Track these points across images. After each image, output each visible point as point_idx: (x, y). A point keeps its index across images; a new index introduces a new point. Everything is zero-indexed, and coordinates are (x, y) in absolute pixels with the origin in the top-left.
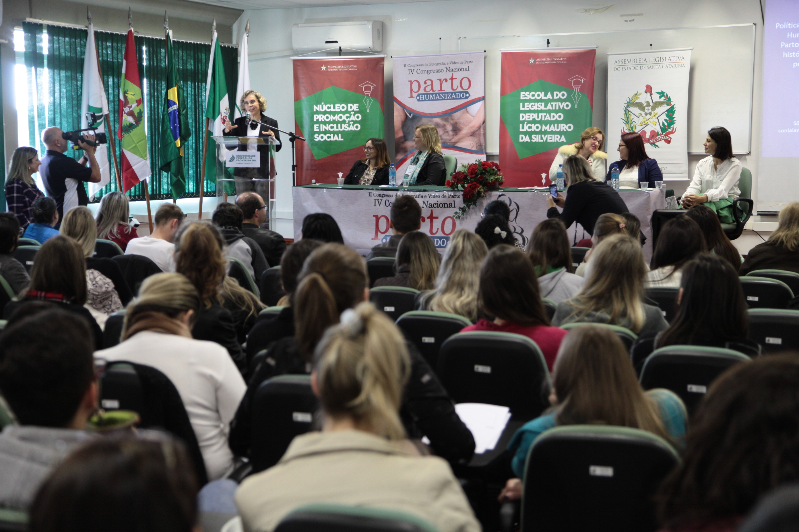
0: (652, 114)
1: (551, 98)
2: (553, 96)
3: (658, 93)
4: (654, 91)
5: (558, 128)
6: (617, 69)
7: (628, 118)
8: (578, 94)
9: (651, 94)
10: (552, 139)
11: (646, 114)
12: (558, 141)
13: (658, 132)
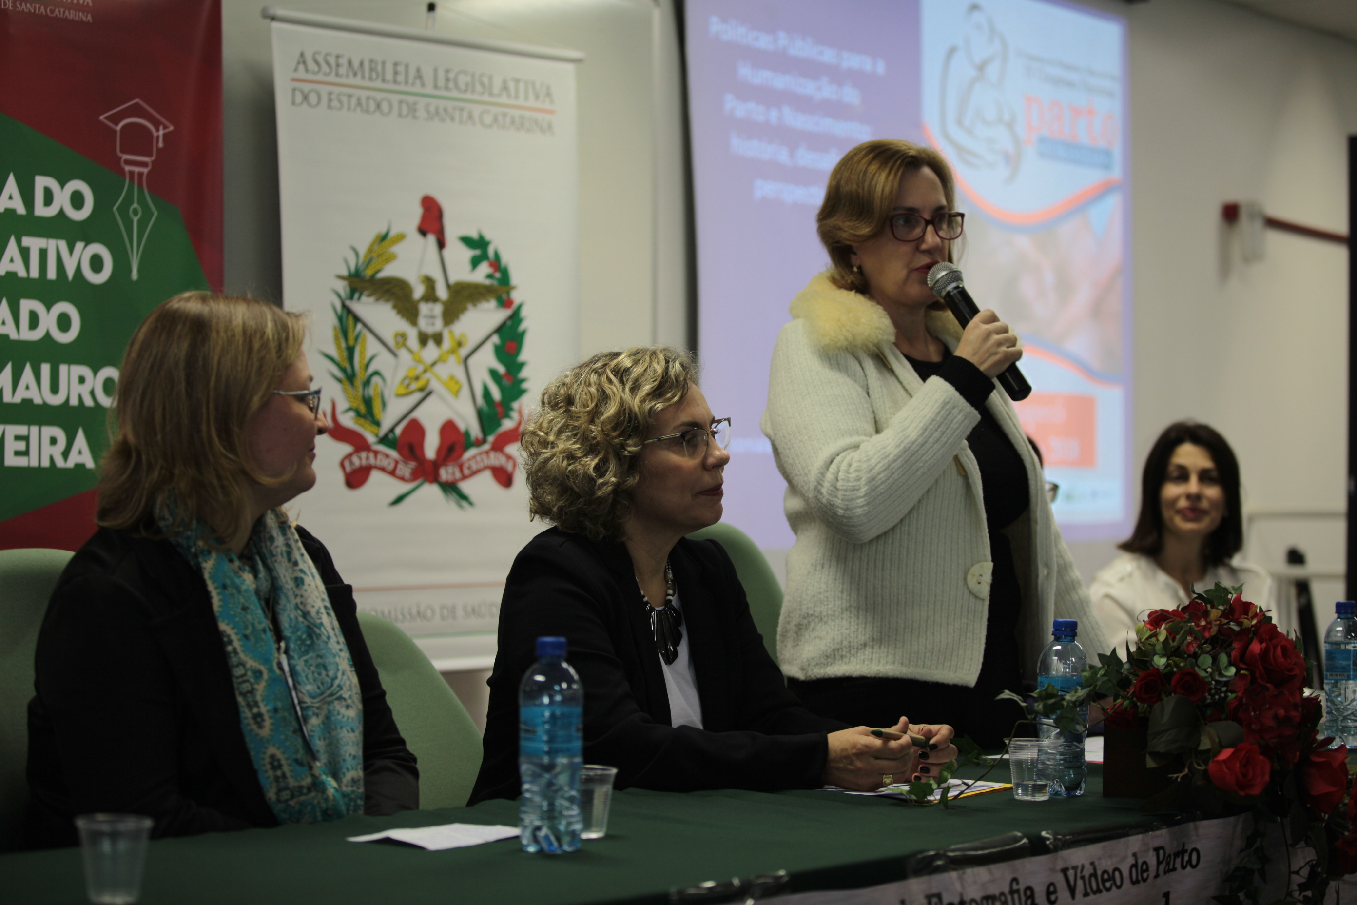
0: (447, 344)
1: (21, 210)
2: (29, 200)
3: (467, 241)
4: (453, 230)
5: (55, 388)
6: (306, 98)
7: (351, 351)
8: (142, 202)
9: (441, 244)
10: (26, 453)
11: (423, 339)
12: (60, 463)
13: (467, 434)
